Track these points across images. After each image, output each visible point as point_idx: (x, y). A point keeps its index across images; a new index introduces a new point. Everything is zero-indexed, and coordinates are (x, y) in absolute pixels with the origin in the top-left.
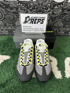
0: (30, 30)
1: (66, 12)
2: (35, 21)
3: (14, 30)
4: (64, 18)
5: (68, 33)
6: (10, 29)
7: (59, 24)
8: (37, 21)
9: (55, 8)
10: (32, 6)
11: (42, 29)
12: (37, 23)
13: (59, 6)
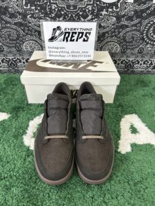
0: (62, 54)
1: (126, 23)
2: (72, 36)
3: (20, 61)
4: (121, 34)
5: (132, 67)
6: (11, 58)
7: (112, 48)
8: (76, 36)
9: (101, 15)
10: (54, 10)
11: (87, 52)
12: (77, 40)
13: (110, 10)
